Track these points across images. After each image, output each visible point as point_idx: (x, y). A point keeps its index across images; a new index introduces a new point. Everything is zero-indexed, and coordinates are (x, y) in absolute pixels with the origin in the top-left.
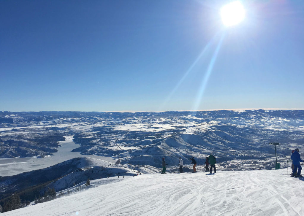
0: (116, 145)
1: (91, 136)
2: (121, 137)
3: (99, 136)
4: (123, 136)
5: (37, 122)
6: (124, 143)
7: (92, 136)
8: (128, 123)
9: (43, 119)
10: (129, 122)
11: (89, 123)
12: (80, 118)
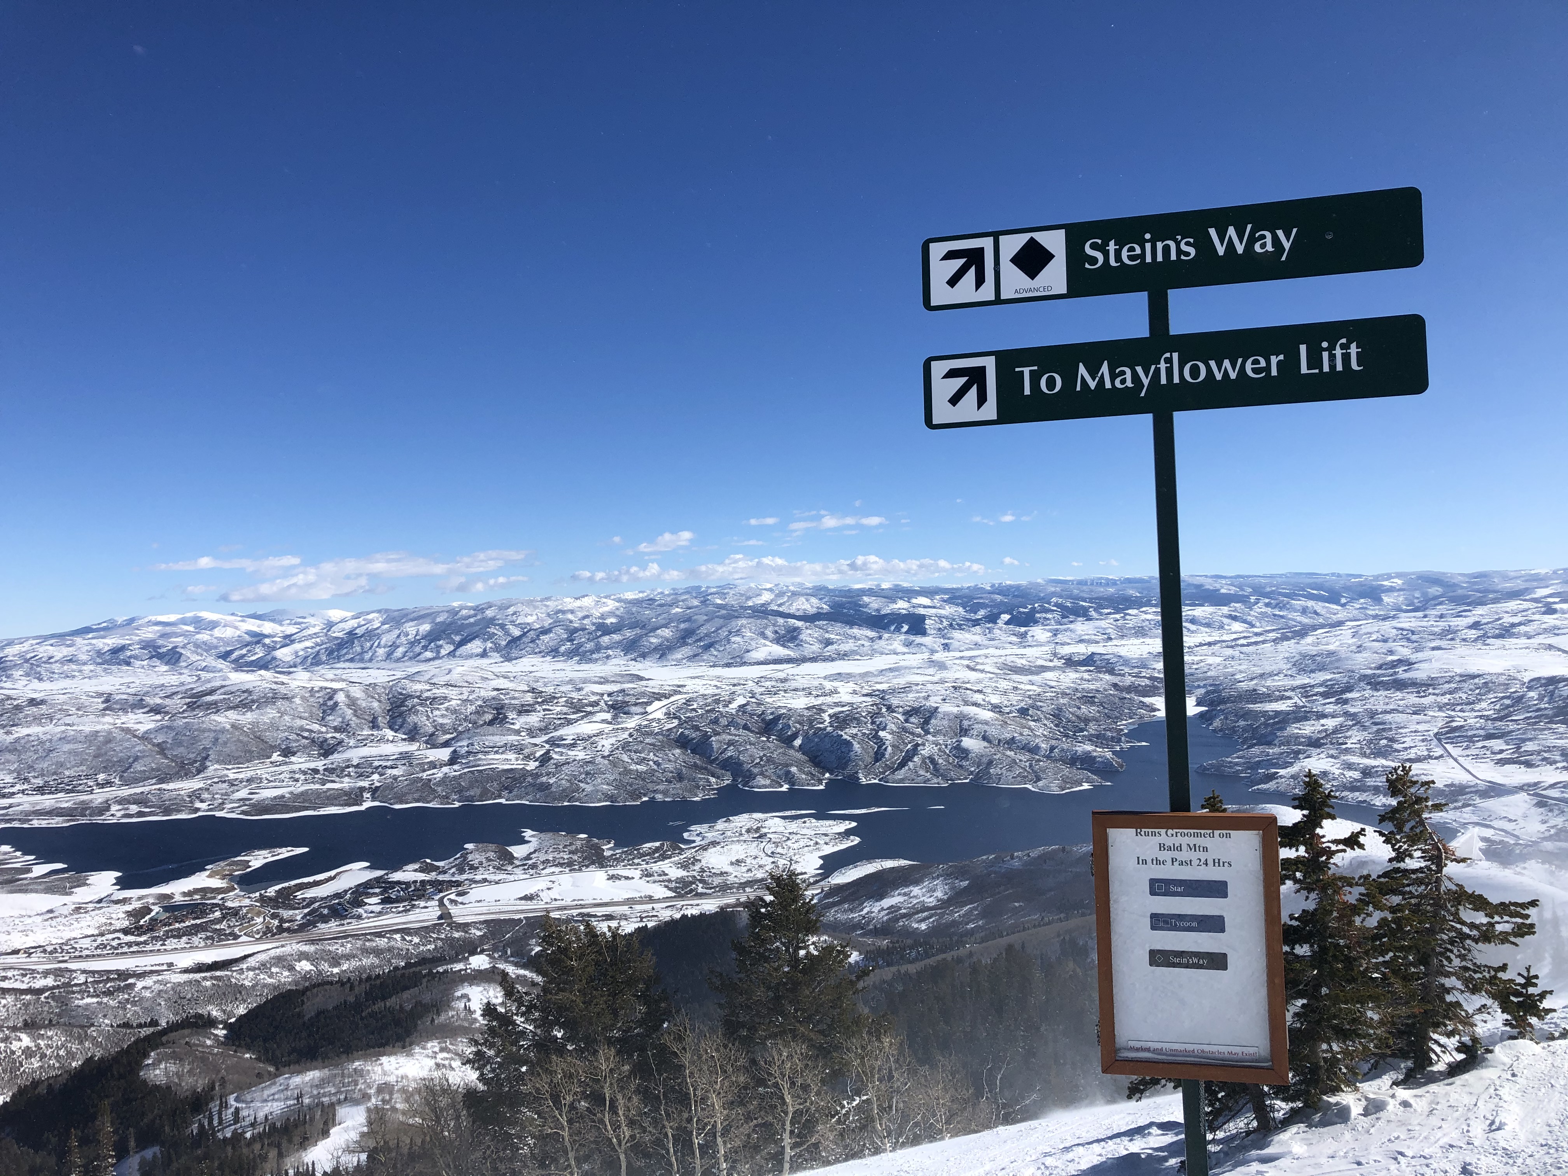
0: (1439, 751)
1: (1290, 698)
2: (1473, 710)
3: (1337, 703)
4: (1484, 705)
5: (1023, 629)
6: (1497, 744)
7: (1296, 699)
8: (1506, 632)
9: (1049, 616)
10: (1513, 625)
11: (1273, 635)
12: (1225, 610)
